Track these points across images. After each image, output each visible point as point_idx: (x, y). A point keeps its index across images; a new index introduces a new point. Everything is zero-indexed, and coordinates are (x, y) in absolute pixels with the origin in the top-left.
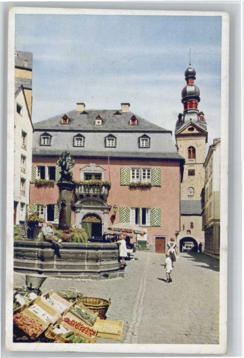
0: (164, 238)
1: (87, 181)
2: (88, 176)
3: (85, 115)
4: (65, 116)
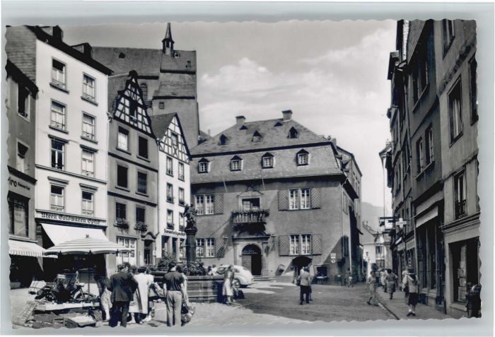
0: (326, 267)
3: (245, 131)
4: (223, 136)
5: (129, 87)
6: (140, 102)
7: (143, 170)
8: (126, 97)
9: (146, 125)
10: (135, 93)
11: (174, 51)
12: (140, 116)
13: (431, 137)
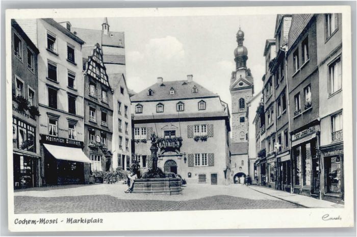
0: (216, 174)
1: (166, 137)
2: (167, 133)
3: (163, 87)
4: (150, 90)
5: (95, 54)
6: (102, 65)
8: (94, 61)
9: (105, 81)
10: (99, 58)
11: (110, 32)
12: (102, 75)
13: (308, 92)
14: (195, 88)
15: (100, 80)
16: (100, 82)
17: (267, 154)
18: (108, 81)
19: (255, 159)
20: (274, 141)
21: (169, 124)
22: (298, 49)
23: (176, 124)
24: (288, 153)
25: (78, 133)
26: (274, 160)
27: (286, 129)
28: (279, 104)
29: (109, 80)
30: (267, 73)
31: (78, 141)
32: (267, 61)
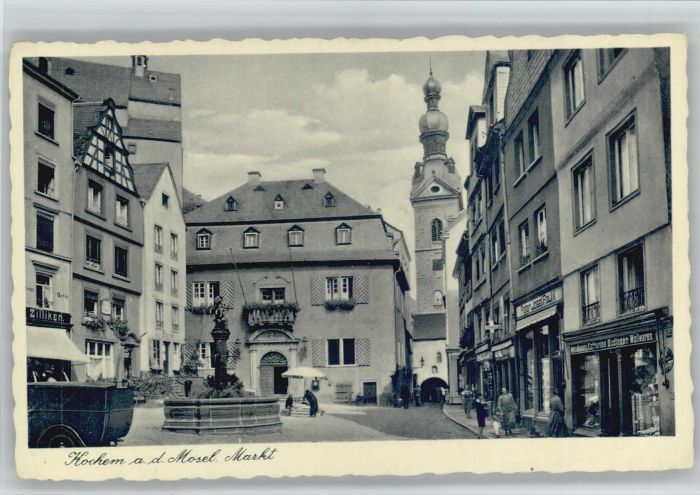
0: (375, 383)
1: (265, 302)
2: (267, 293)
3: (261, 193)
4: (231, 198)
5: (104, 122)
6: (119, 144)
7: (123, 244)
8: (100, 137)
9: (127, 179)
10: (111, 131)
11: (150, 72)
12: (118, 166)
13: (542, 220)
14: (331, 197)
15: (112, 178)
16: (114, 183)
17: (476, 342)
18: (132, 180)
19: (457, 350)
20: (487, 315)
21: (271, 274)
22: (521, 133)
23: (286, 274)
24: (510, 343)
25: (59, 295)
26: (488, 357)
27: (507, 294)
28: (494, 239)
29: (135, 177)
30: (472, 173)
31: (58, 313)
32: (472, 150)
